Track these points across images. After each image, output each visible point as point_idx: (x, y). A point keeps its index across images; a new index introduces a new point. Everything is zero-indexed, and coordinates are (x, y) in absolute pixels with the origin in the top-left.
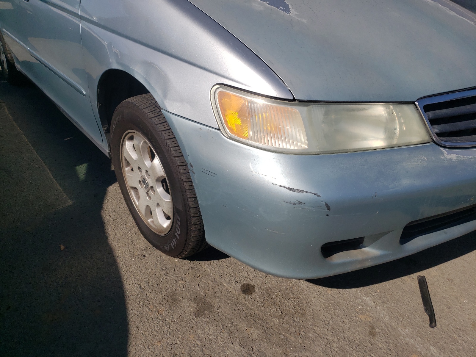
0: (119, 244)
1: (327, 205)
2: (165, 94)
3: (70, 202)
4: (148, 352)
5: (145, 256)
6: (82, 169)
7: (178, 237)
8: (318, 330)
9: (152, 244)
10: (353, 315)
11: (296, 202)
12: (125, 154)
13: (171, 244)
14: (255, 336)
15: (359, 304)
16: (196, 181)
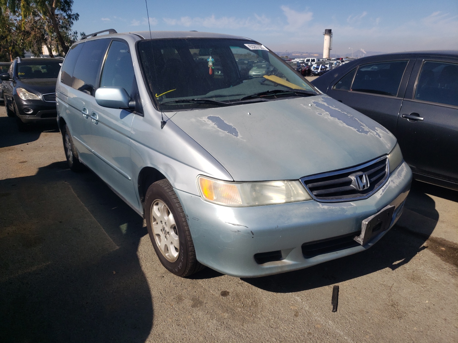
0: (148, 270)
1: (251, 232)
2: (175, 180)
3: (118, 248)
4: (164, 323)
5: (164, 277)
6: (124, 227)
7: (182, 260)
8: (264, 314)
9: (169, 270)
10: (287, 306)
11: (237, 231)
12: (153, 214)
13: (179, 266)
14: (226, 317)
15: (292, 301)
16: (190, 224)
